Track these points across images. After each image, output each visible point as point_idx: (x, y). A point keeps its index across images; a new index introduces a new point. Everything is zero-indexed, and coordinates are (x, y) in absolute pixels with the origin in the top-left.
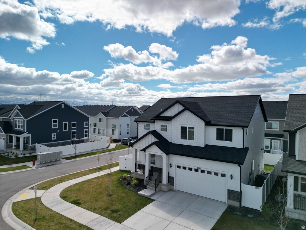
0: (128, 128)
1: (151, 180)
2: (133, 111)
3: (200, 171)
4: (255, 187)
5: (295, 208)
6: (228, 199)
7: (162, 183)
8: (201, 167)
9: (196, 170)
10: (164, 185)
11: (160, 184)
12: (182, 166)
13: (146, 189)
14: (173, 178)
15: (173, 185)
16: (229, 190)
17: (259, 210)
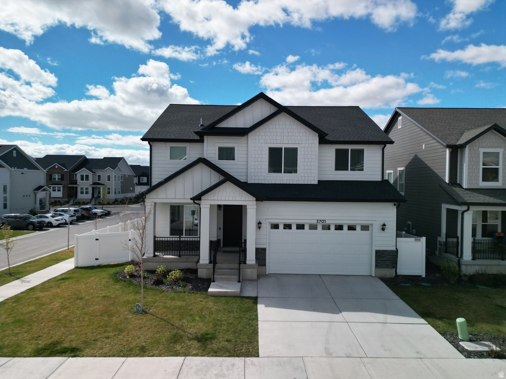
0: (5, 195)
1: (217, 263)
3: (320, 227)
4: (414, 239)
5: (474, 259)
6: (376, 267)
7: (246, 263)
8: (324, 219)
9: (313, 227)
10: (251, 266)
11: (242, 266)
12: (281, 223)
13: (214, 281)
14: (264, 250)
15: (265, 265)
16: (377, 252)
17: (420, 276)
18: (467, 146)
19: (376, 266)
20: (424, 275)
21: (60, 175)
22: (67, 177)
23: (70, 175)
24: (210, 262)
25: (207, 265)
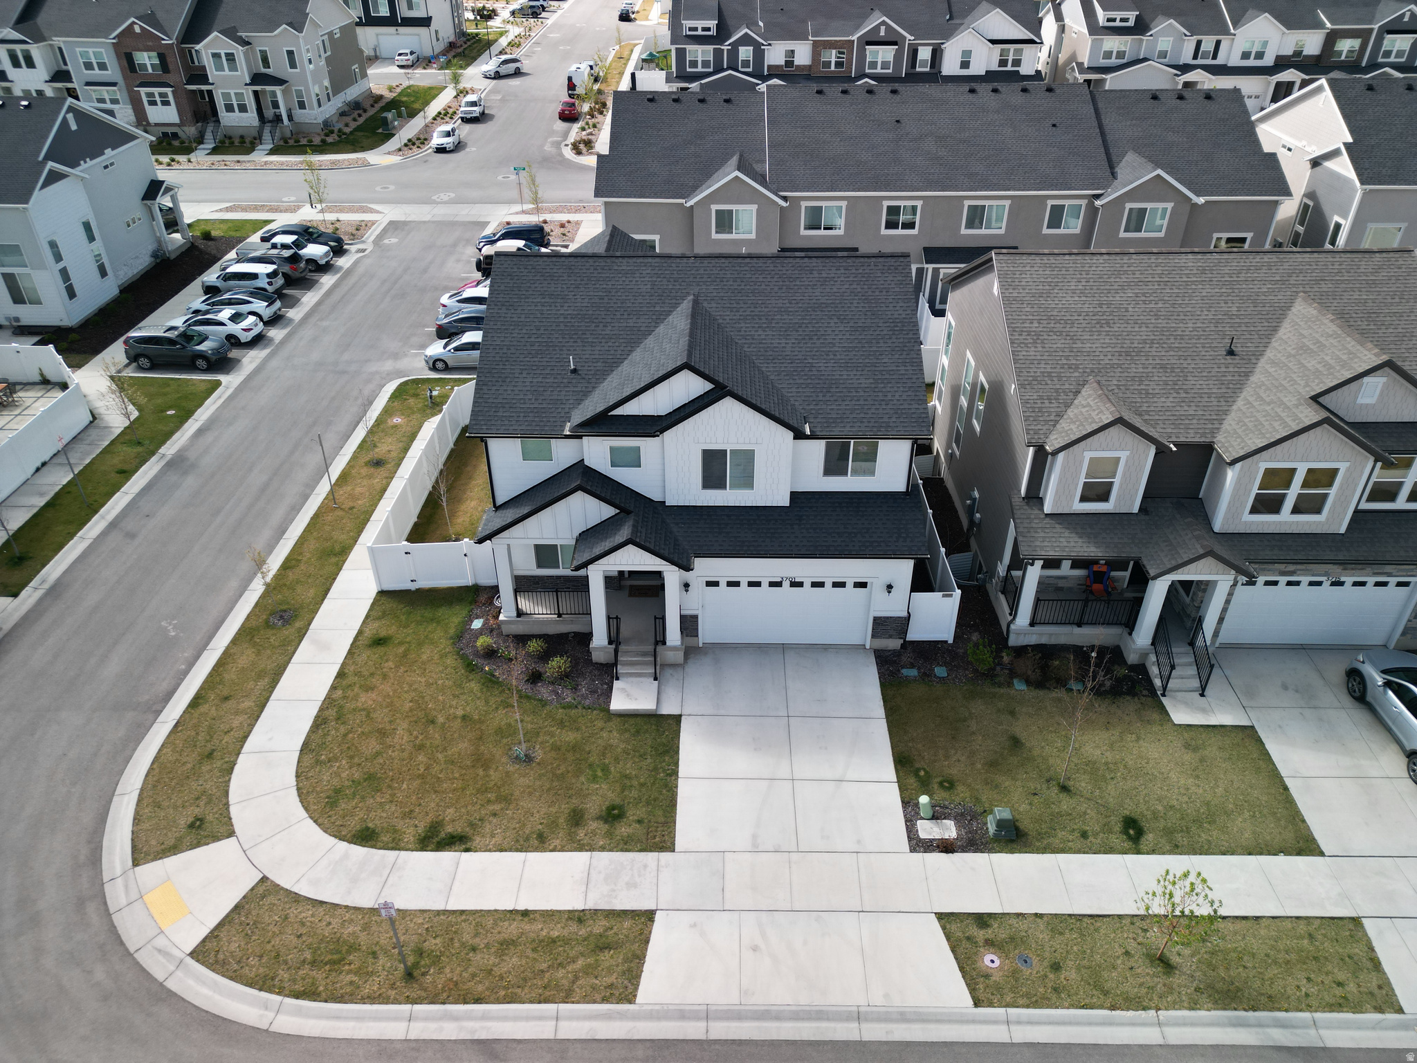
0: (95, 246)
1: (620, 645)
2: (74, 127)
3: (786, 584)
4: (941, 594)
5: (1032, 625)
6: (872, 638)
7: (665, 645)
8: (793, 575)
9: (776, 584)
10: (674, 648)
11: (660, 648)
12: (724, 580)
13: (617, 679)
14: (695, 617)
15: (697, 636)
16: (876, 619)
17: (946, 642)
18: (1061, 456)
19: (873, 636)
20: (951, 641)
21: (154, 54)
22: (175, 61)
23: (182, 51)
24: (610, 643)
25: (605, 647)
